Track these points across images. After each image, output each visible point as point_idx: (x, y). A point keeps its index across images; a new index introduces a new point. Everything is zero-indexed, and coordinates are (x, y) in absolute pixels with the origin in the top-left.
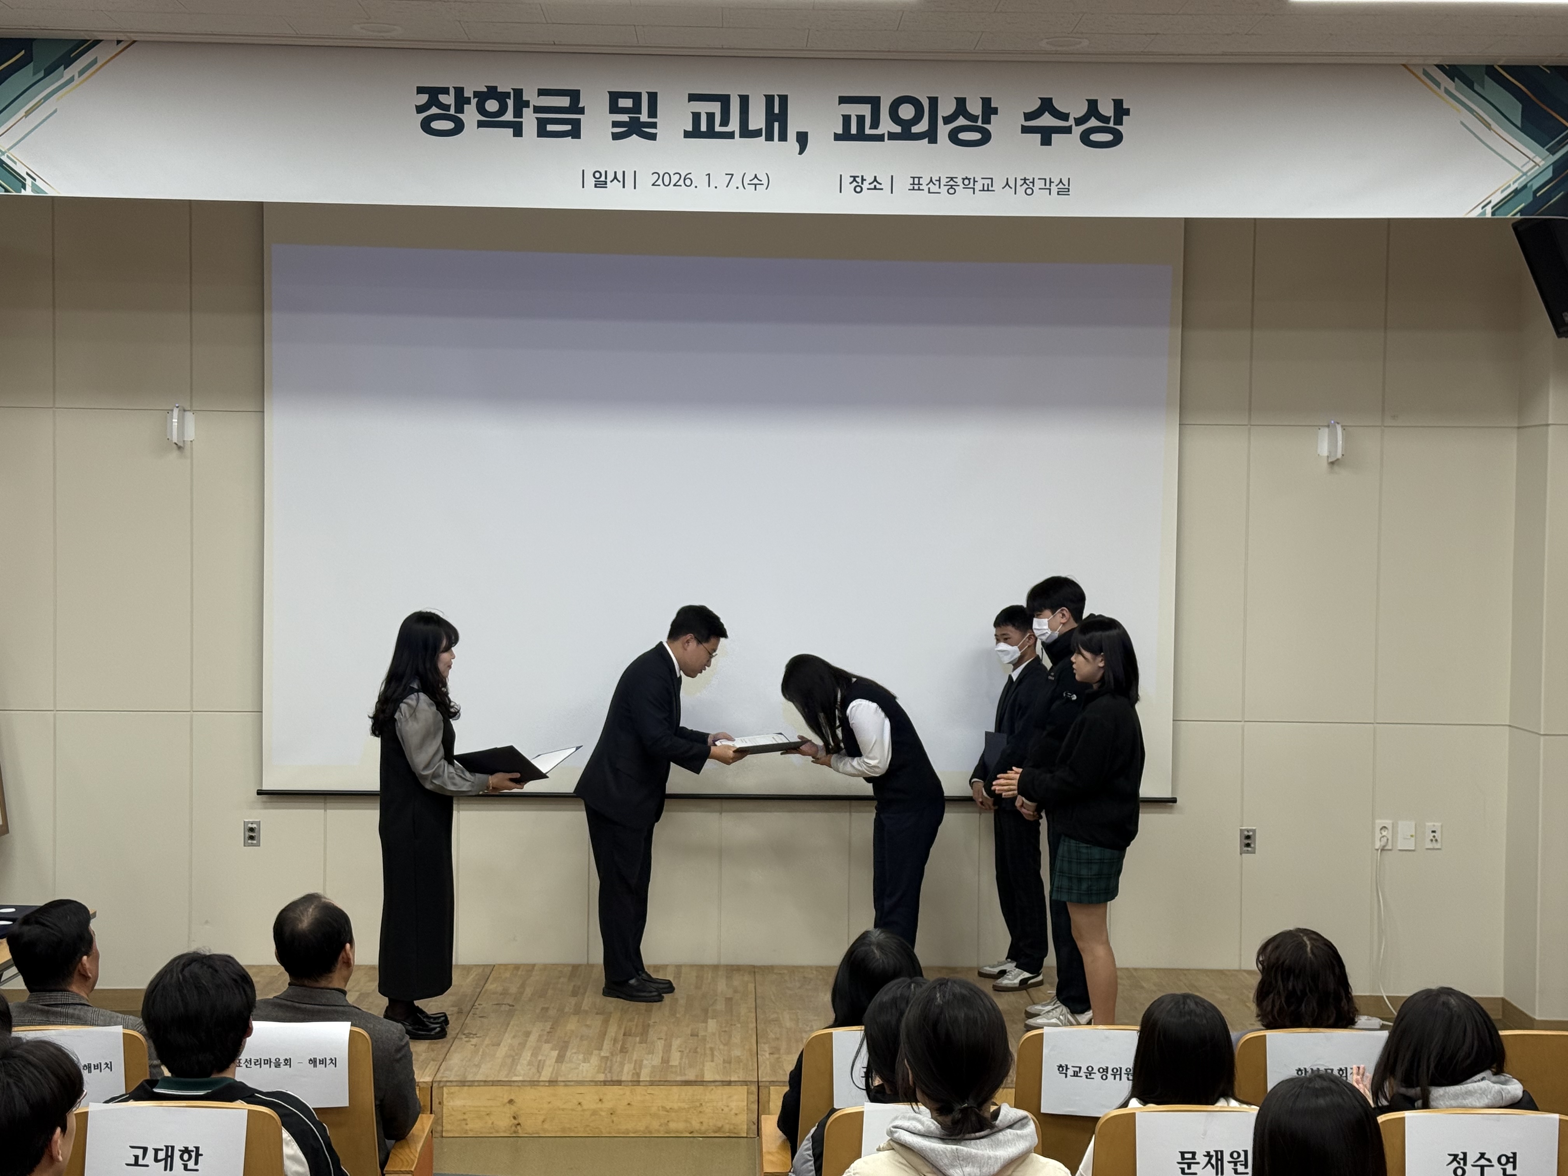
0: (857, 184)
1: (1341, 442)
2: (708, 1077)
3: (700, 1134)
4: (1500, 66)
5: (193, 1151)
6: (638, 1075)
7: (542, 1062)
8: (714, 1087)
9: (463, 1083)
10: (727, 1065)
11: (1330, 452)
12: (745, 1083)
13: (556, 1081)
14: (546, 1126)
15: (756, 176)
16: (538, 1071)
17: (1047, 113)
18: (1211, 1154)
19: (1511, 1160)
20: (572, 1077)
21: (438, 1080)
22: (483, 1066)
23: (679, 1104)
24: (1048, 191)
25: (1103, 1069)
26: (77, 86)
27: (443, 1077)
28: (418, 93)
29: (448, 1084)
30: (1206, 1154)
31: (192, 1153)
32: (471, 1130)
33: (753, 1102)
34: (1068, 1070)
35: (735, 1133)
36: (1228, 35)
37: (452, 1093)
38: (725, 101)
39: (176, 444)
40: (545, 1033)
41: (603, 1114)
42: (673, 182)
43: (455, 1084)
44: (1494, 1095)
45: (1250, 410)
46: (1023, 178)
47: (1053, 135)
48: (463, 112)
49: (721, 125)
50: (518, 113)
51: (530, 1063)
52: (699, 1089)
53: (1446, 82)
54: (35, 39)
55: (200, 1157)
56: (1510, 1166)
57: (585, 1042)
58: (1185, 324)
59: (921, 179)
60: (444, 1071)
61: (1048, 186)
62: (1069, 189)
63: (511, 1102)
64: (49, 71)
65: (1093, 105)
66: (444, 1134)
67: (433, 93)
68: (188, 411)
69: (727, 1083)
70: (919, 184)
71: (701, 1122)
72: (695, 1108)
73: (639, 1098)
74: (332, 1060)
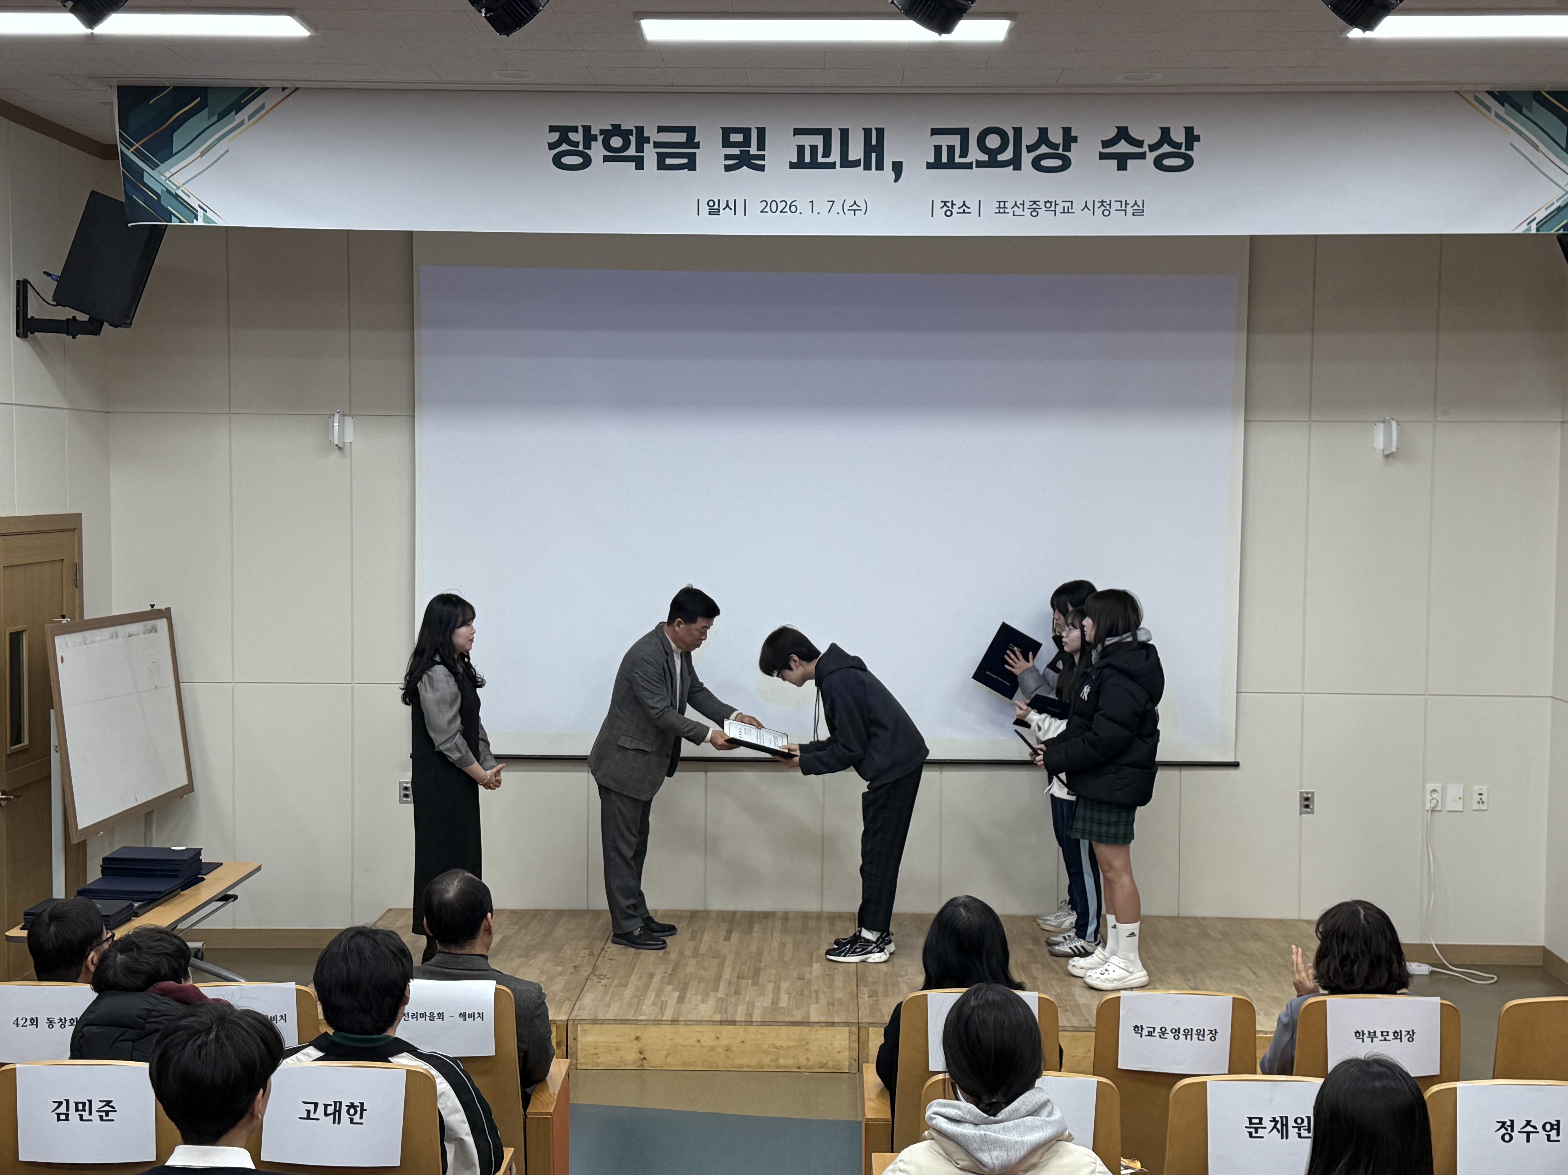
0: (947, 209)
1: (1396, 436)
2: (813, 1018)
3: (807, 1069)
4: (1547, 92)
5: (358, 1106)
6: (751, 1015)
7: (665, 1002)
8: (819, 1028)
9: (595, 1021)
10: (831, 1007)
11: (1385, 445)
12: (847, 1024)
13: (678, 1021)
14: (669, 1060)
15: (855, 203)
16: (662, 1011)
17: (1123, 140)
18: (1277, 1119)
19: (1555, 1127)
20: (692, 1016)
21: (573, 1018)
22: (612, 1005)
23: (788, 1042)
24: (1124, 212)
25: (1176, 1030)
26: (248, 128)
27: (577, 1016)
28: (550, 132)
29: (582, 1022)
30: (1272, 1119)
31: (357, 1108)
32: (603, 1064)
33: (853, 1042)
34: (1143, 1030)
35: (838, 1069)
36: (1292, 67)
37: (585, 1030)
38: (827, 134)
39: (337, 445)
40: (667, 975)
41: (720, 1050)
42: (780, 209)
43: (587, 1022)
45: (1310, 408)
46: (1100, 200)
47: (1129, 161)
48: (590, 148)
49: (823, 157)
50: (639, 149)
51: (654, 1004)
52: (805, 1030)
53: (1496, 107)
54: (208, 88)
55: (364, 1112)
56: (1554, 1132)
57: (703, 985)
58: (1250, 330)
59: (1006, 203)
60: (578, 1010)
61: (1124, 208)
62: (1143, 210)
63: (637, 1038)
64: (221, 117)
65: (1165, 132)
66: (579, 1067)
67: (564, 132)
68: (347, 415)
69: (831, 1024)
70: (1004, 207)
71: (808, 1059)
72: (802, 1046)
73: (751, 1036)
74: (480, 1014)
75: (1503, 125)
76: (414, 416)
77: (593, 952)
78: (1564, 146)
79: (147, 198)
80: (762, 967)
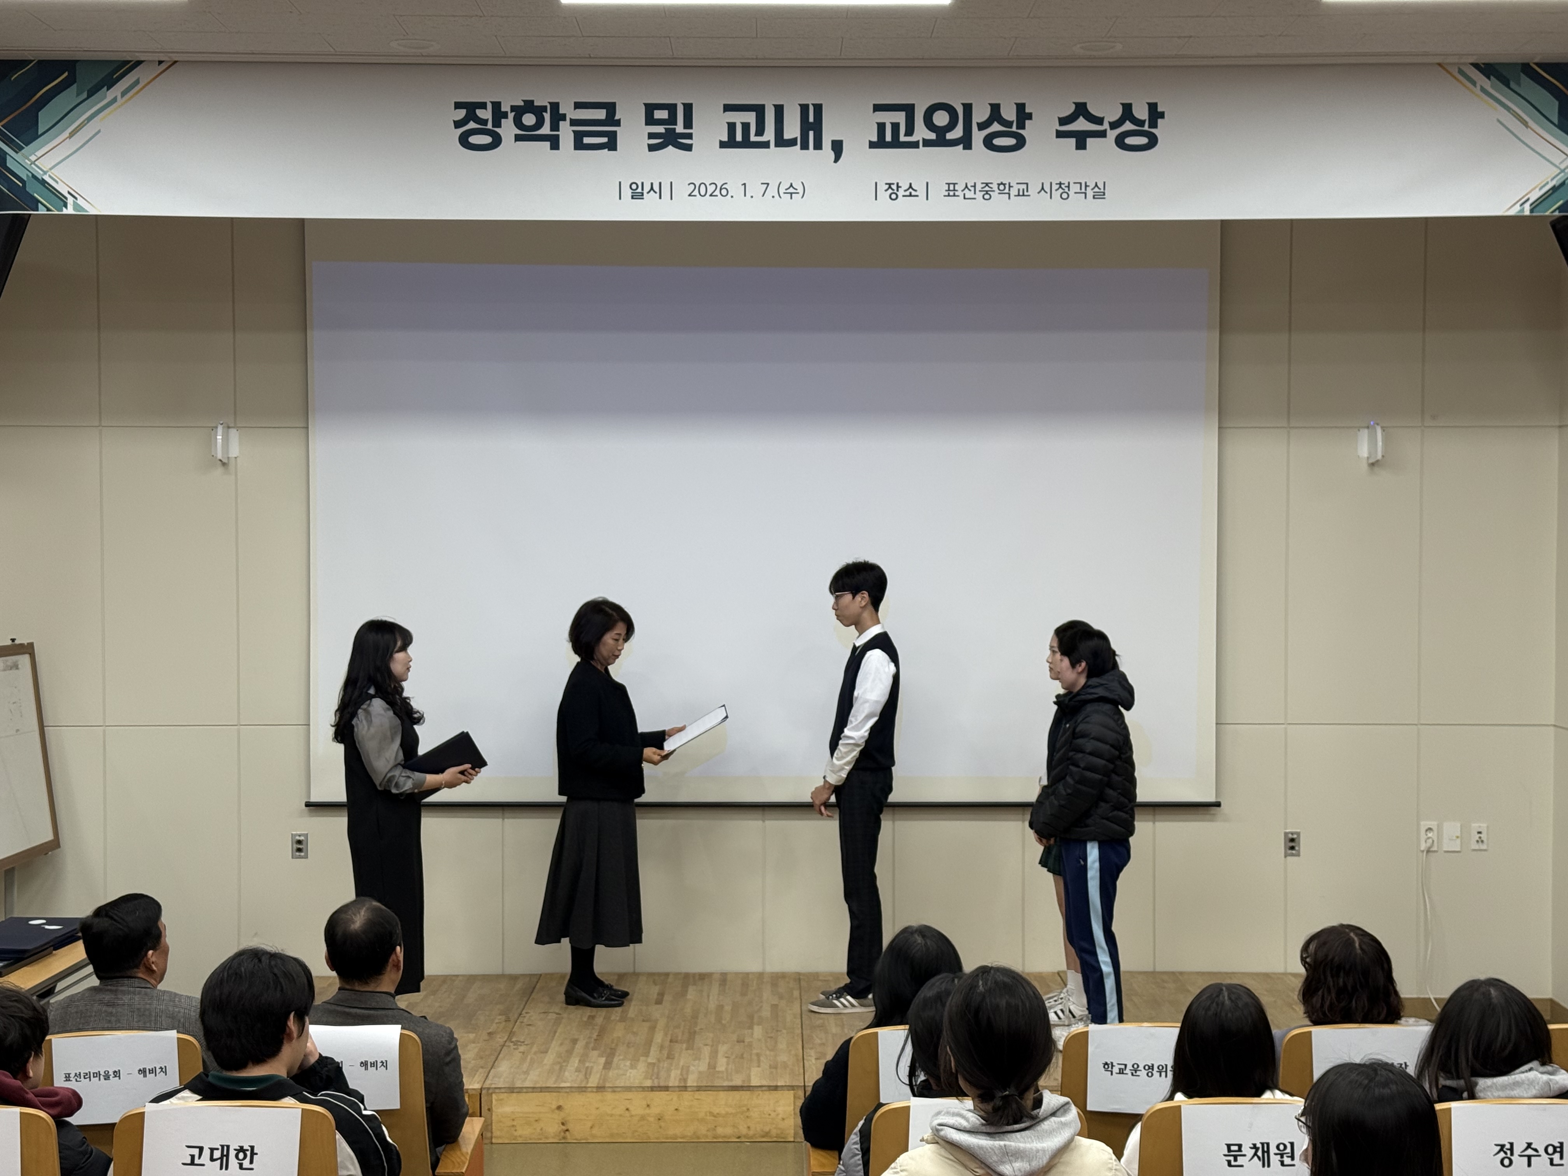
0: (892, 191)
1: (1381, 444)
2: (755, 1082)
3: (748, 1138)
4: (1537, 64)
5: (247, 1150)
6: (685, 1080)
7: (590, 1068)
8: (760, 1092)
9: (512, 1090)
10: (774, 1070)
11: (1370, 453)
12: (792, 1088)
13: (604, 1087)
14: (594, 1131)
15: (791, 185)
16: (586, 1078)
17: (1081, 117)
18: (1258, 1146)
19: (1558, 1150)
20: (620, 1083)
21: (487, 1086)
22: (531, 1072)
23: (727, 1109)
24: (1084, 194)
25: (1149, 1067)
26: (119, 107)
27: (492, 1084)
28: (455, 108)
29: (497, 1091)
30: (1252, 1146)
31: (247, 1152)
32: (520, 1136)
34: (1114, 1068)
35: (783, 1138)
36: (1262, 37)
37: (501, 1100)
38: (760, 110)
39: (220, 460)
40: (593, 1040)
41: (651, 1119)
42: (709, 192)
43: (503, 1090)
45: (1289, 413)
46: (1058, 182)
47: (1088, 139)
48: (500, 127)
49: (756, 135)
50: (555, 127)
51: (578, 1070)
52: (746, 1094)
53: (1482, 80)
54: (78, 61)
55: (255, 1156)
56: (1557, 1156)
57: (632, 1050)
58: (1224, 327)
59: (956, 185)
60: (493, 1078)
61: (1083, 190)
62: (1104, 193)
63: (559, 1108)
64: (91, 94)
65: (1127, 109)
66: (494, 1141)
67: (471, 108)
68: (232, 427)
69: (774, 1088)
70: (954, 190)
71: (749, 1127)
72: (742, 1113)
73: (686, 1103)
74: (383, 1063)
75: (1491, 101)
76: (307, 428)
77: (509, 1017)
78: (1558, 124)
79: (11, 185)
80: (697, 1031)
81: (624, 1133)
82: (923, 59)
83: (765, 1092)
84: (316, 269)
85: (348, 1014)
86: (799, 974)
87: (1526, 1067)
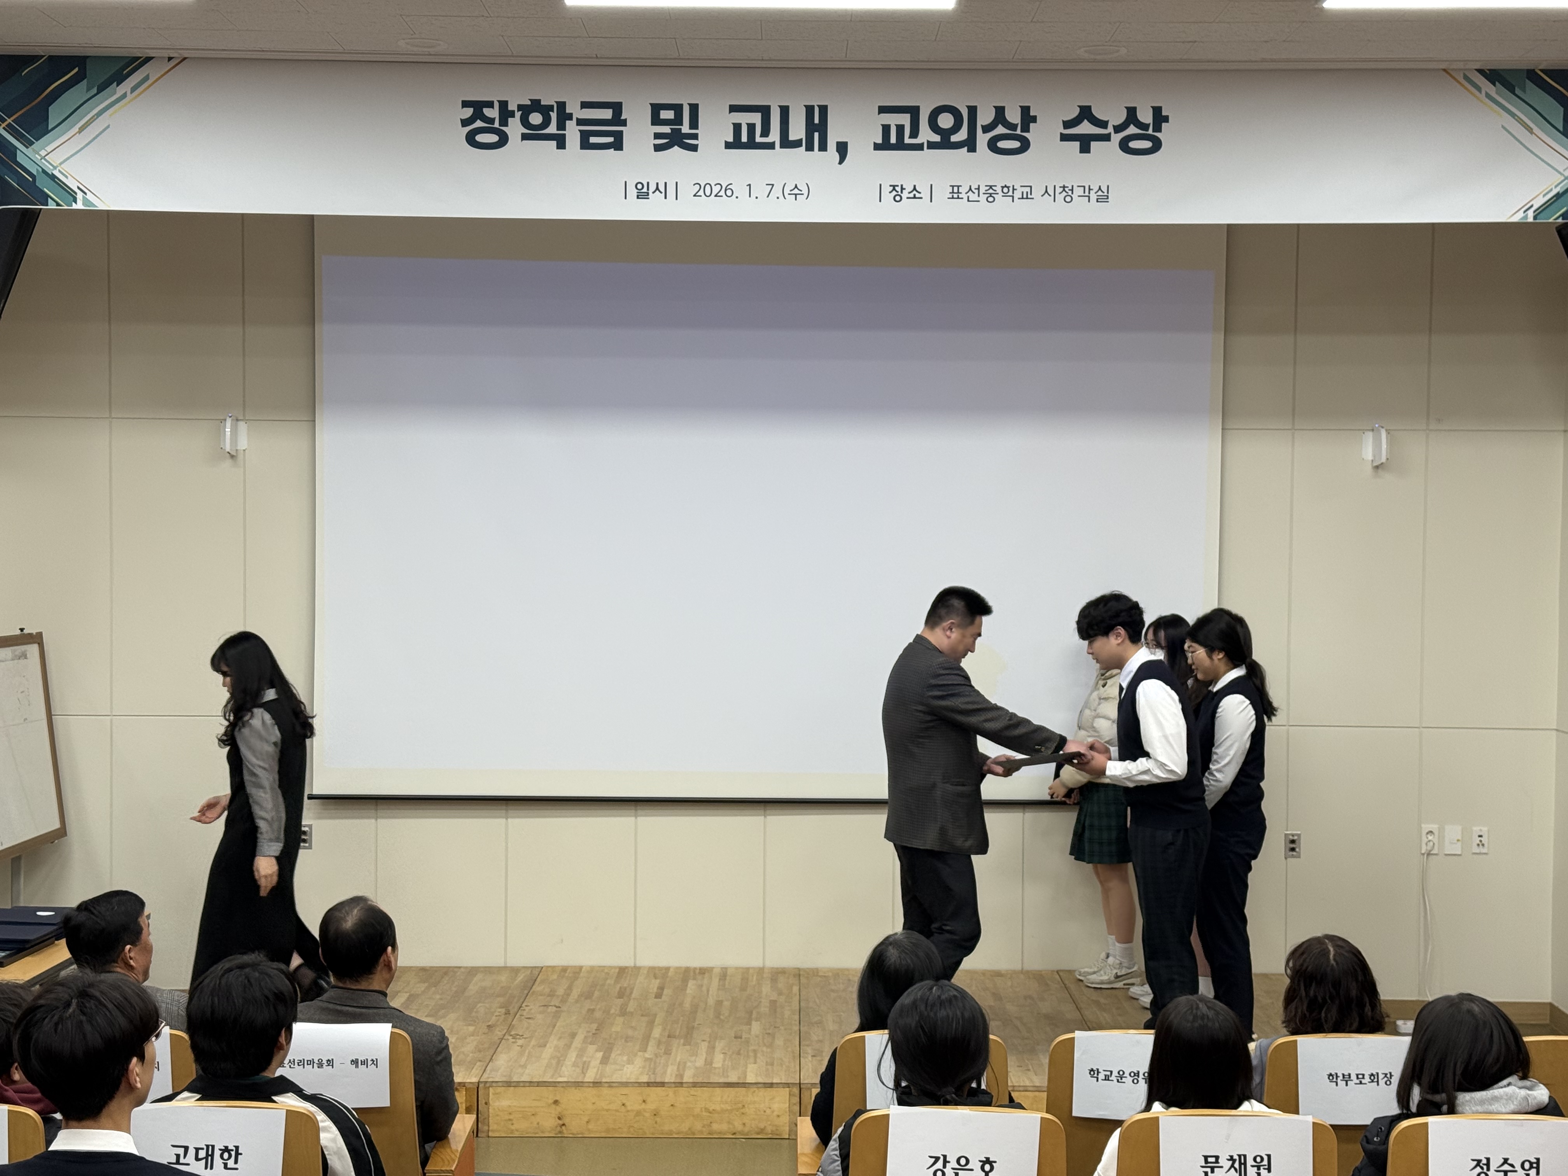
0: (897, 193)
1: (1385, 446)
2: (750, 1079)
3: (742, 1135)
4: (1542, 70)
5: (232, 1150)
6: (682, 1076)
7: (587, 1063)
8: (756, 1089)
9: (509, 1084)
10: (769, 1067)
11: (1374, 456)
12: (791, 1085)
13: (600, 1082)
14: (590, 1126)
15: (796, 187)
16: (583, 1072)
17: (1086, 121)
18: (1234, 1158)
19: (1535, 1165)
20: (616, 1078)
21: (485, 1080)
22: (529, 1067)
23: (722, 1106)
24: (1087, 198)
25: (1135, 1074)
26: (129, 103)
27: (488, 1078)
28: (463, 107)
29: (494, 1084)
30: (1229, 1158)
31: (232, 1152)
32: (517, 1130)
33: (795, 1104)
34: (1099, 1074)
35: (777, 1135)
36: (1266, 42)
37: (498, 1094)
38: (765, 111)
39: (228, 453)
40: (591, 1034)
41: (647, 1115)
42: (714, 193)
43: (500, 1084)
44: (1520, 1101)
45: (1294, 415)
46: (1062, 185)
47: (1092, 143)
48: (507, 126)
49: (761, 136)
50: (561, 126)
51: (575, 1065)
52: (741, 1091)
53: (1487, 86)
54: (88, 57)
55: (239, 1156)
57: (630, 1044)
58: (1228, 330)
59: (960, 188)
60: (491, 1071)
61: (1087, 194)
62: (1108, 196)
63: (556, 1102)
64: (101, 89)
65: (1132, 112)
66: (491, 1134)
67: (478, 107)
68: (240, 420)
69: (769, 1085)
70: (958, 192)
71: (744, 1124)
72: (737, 1110)
73: (682, 1099)
74: (374, 1061)
75: (1496, 107)
76: (316, 419)
77: (509, 1011)
78: (1561, 129)
79: (21, 180)
80: (696, 1026)
81: (619, 1128)
82: (928, 61)
83: (761, 1089)
84: (325, 263)
85: (340, 1012)
86: (799, 969)
87: (1505, 1082)
